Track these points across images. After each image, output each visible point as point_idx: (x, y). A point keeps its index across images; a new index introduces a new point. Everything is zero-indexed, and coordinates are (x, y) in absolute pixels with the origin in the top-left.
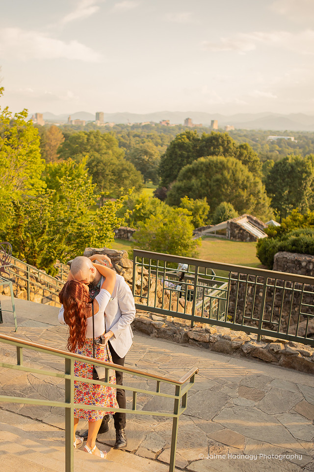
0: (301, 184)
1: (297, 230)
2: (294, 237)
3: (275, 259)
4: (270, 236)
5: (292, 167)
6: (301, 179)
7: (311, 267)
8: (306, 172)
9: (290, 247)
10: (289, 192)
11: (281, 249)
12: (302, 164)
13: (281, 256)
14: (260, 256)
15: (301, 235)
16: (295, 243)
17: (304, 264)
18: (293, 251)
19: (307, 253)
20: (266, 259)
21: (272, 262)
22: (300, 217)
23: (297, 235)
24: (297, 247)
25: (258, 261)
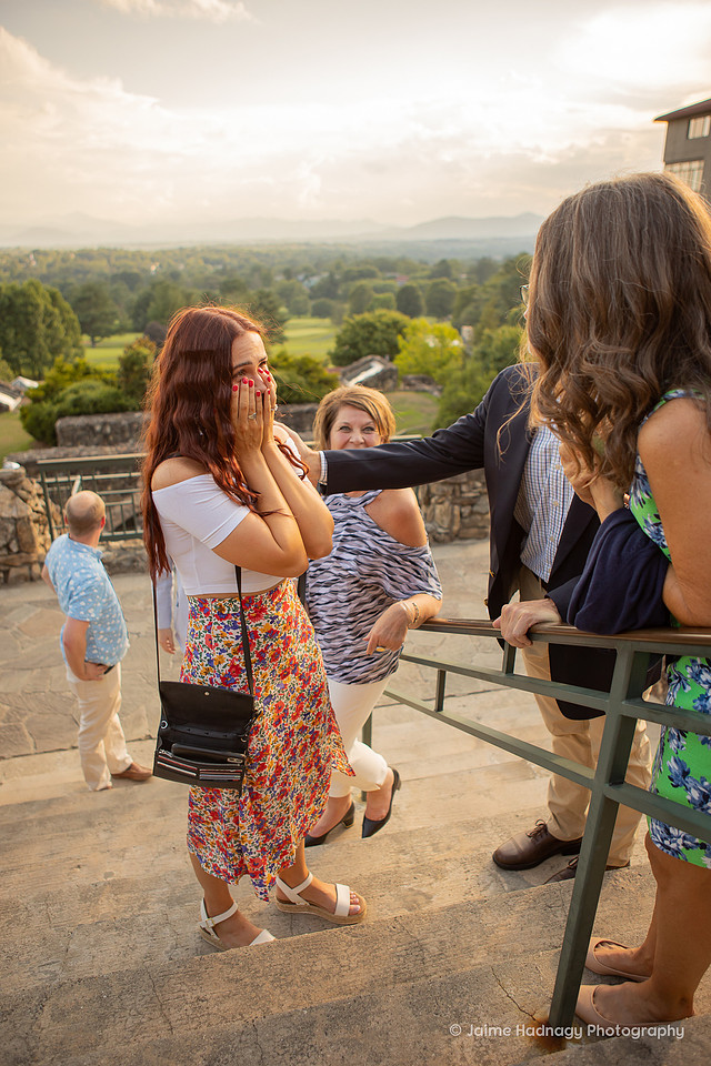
0: (28, 322)
1: (74, 385)
2: (72, 397)
3: (58, 431)
4: (36, 400)
5: (10, 299)
6: (27, 314)
7: (108, 430)
8: (32, 305)
9: (72, 410)
10: (16, 334)
11: (61, 415)
12: (23, 294)
13: (64, 425)
14: (30, 429)
15: (82, 393)
16: (76, 403)
17: (98, 428)
18: (78, 415)
19: (97, 412)
20: (43, 433)
21: (54, 435)
22: (69, 367)
23: (76, 392)
24: (80, 408)
25: (29, 438)
